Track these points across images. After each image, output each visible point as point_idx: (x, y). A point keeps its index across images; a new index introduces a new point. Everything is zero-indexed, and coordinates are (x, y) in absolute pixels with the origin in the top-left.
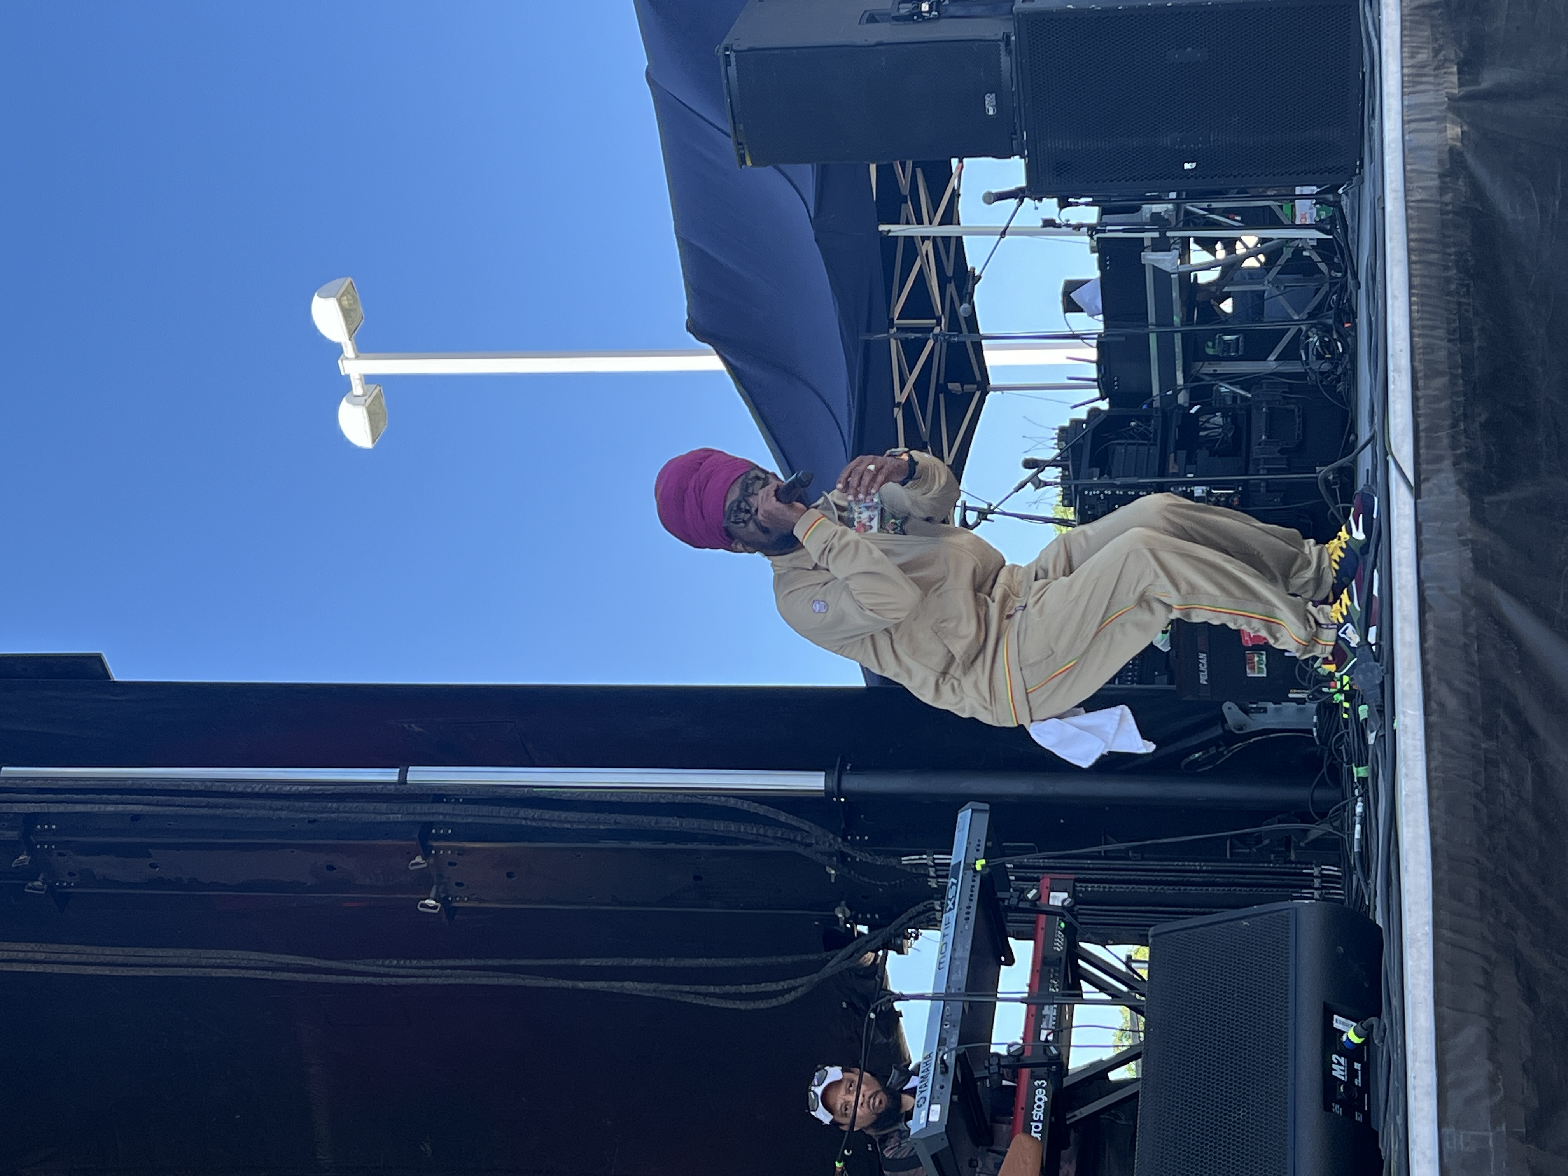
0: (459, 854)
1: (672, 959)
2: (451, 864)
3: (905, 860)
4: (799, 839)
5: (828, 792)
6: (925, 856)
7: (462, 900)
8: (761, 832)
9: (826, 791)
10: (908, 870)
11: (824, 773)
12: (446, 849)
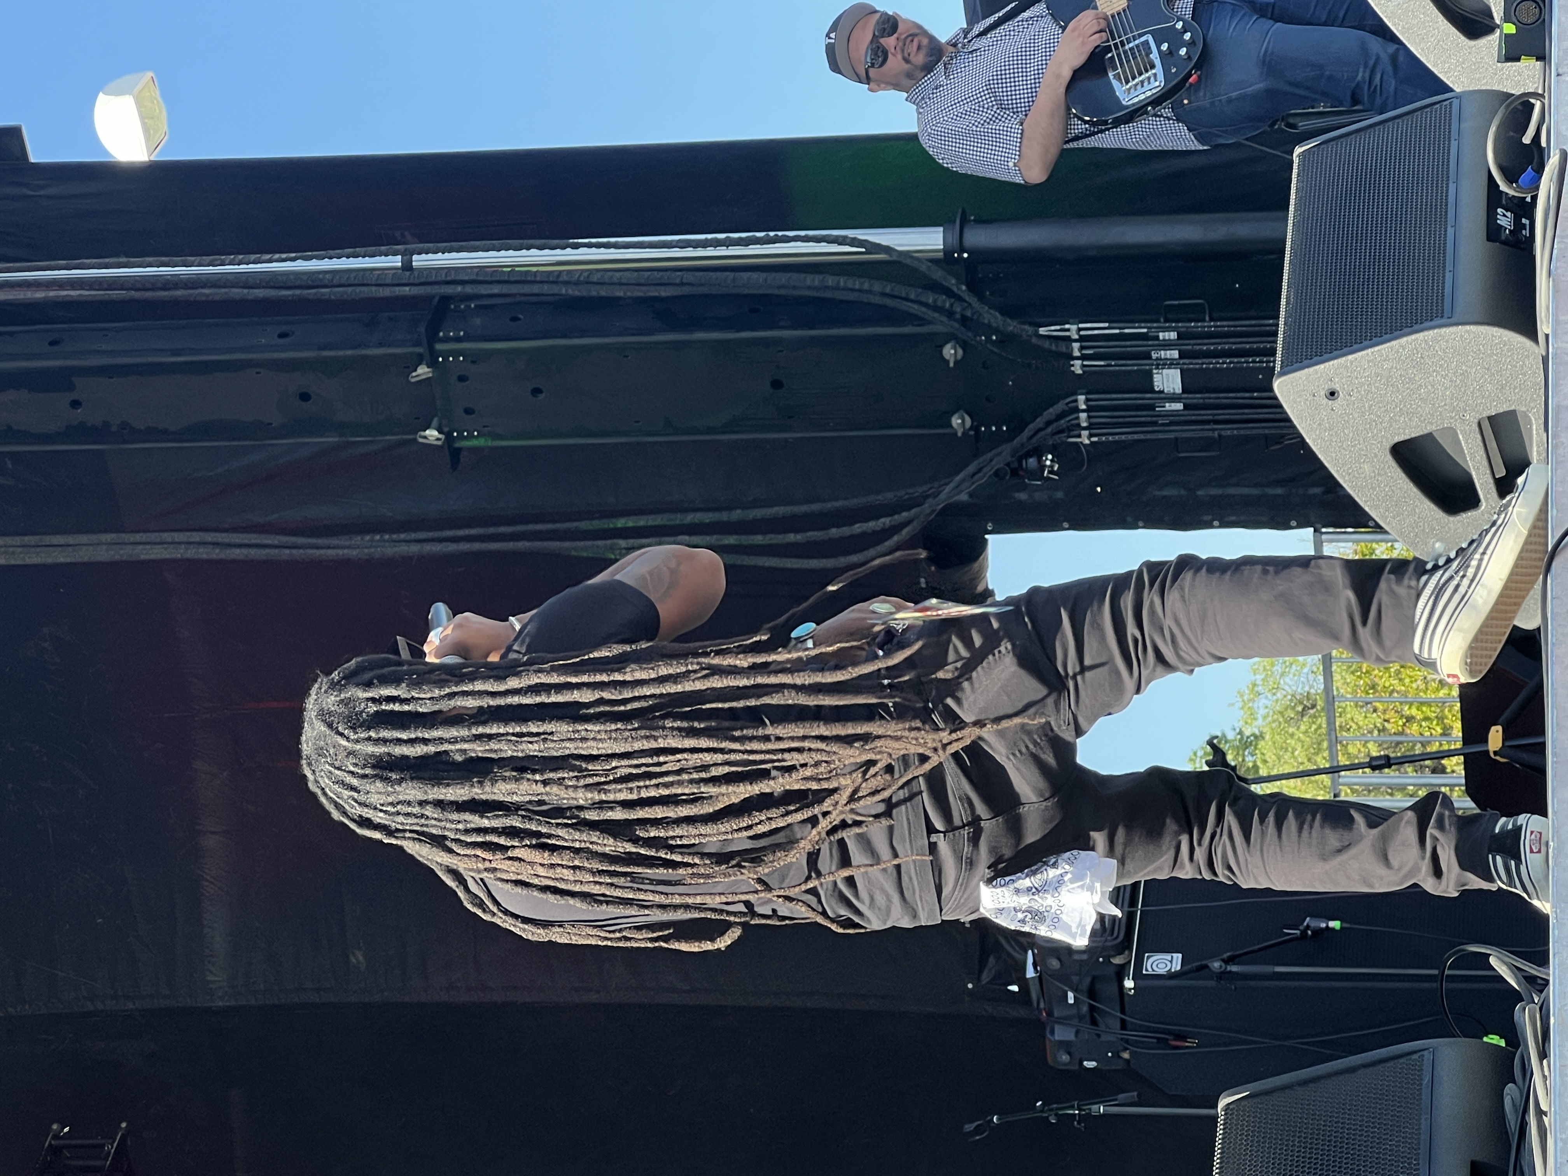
0: (473, 362)
2: (462, 379)
3: (1042, 331)
6: (1067, 326)
7: (471, 436)
9: (945, 251)
10: (1046, 344)
11: (941, 229)
12: (456, 354)
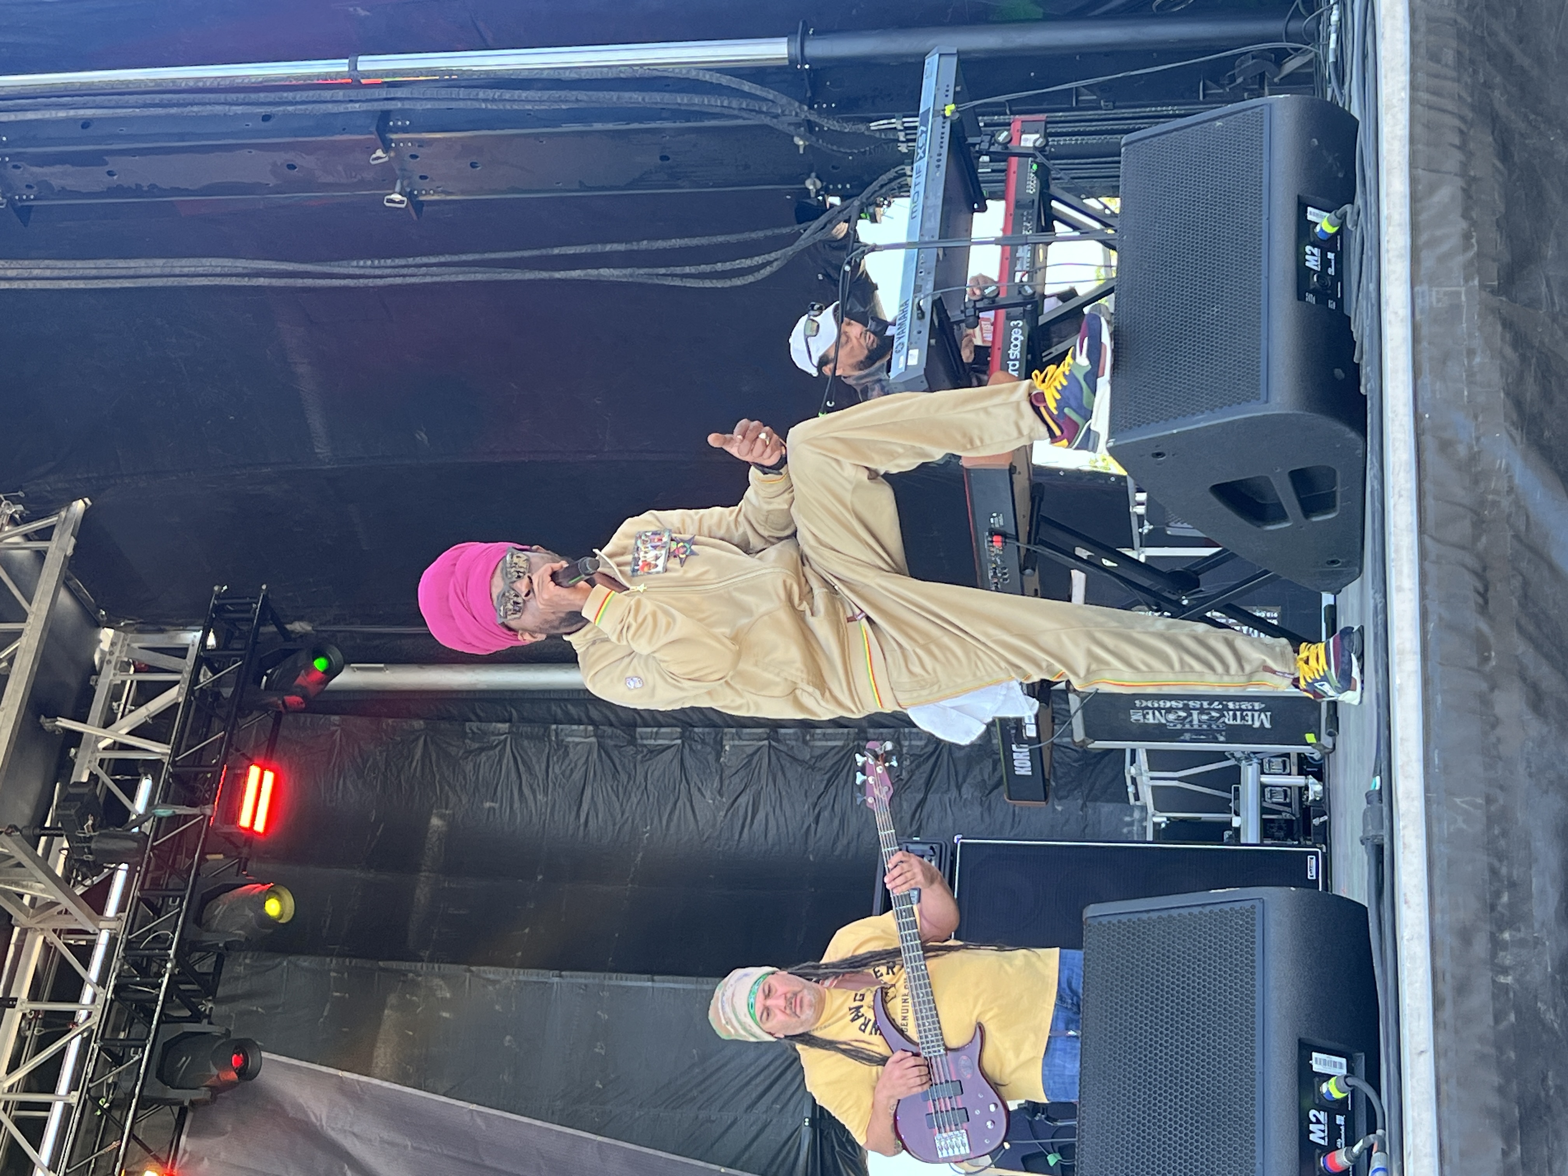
0: (419, 146)
1: (645, 242)
2: (414, 157)
3: (873, 126)
4: (764, 109)
5: (792, 61)
6: (893, 120)
7: (427, 193)
8: (726, 103)
9: (790, 59)
10: (877, 135)
11: (785, 39)
12: (404, 141)
